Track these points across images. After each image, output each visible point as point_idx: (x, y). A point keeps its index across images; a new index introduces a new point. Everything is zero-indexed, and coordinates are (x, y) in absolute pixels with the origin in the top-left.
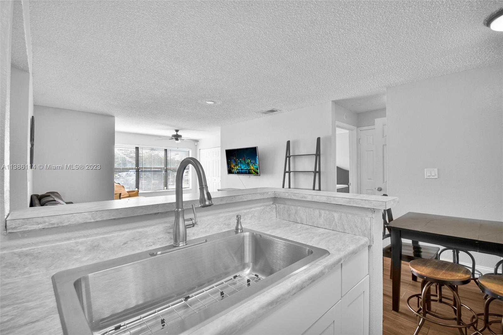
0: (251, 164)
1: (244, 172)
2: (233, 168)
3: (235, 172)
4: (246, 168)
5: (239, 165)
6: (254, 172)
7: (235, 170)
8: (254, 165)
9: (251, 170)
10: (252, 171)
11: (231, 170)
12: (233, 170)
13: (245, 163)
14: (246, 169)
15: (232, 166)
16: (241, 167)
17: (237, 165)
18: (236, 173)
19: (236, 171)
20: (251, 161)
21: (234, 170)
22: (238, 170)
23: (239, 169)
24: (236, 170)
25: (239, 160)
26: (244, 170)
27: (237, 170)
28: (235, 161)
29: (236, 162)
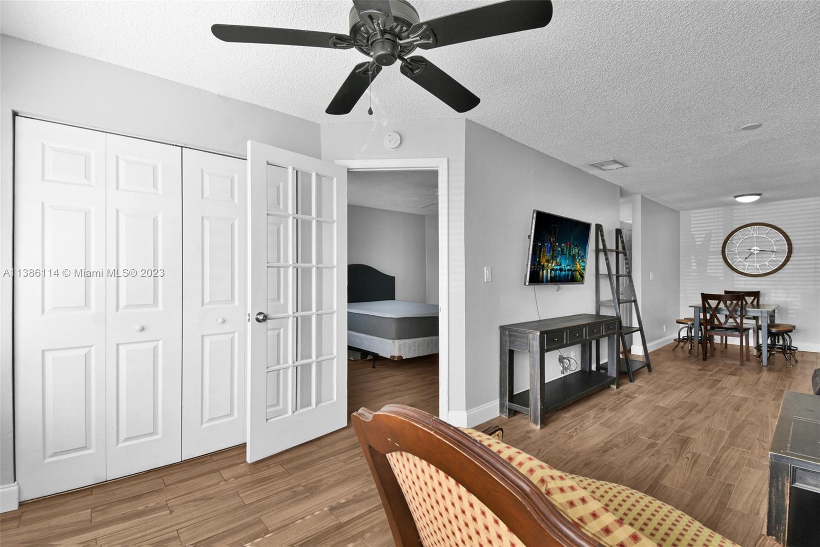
0: (578, 257)
1: (565, 276)
2: (543, 266)
3: (547, 277)
4: (568, 268)
5: (558, 260)
6: (579, 276)
7: (546, 274)
8: (582, 262)
9: (576, 271)
10: (578, 273)
11: (539, 271)
12: (543, 270)
13: (570, 255)
14: (568, 270)
15: (543, 262)
16: (560, 265)
17: (554, 258)
18: (547, 281)
19: (549, 275)
20: (579, 251)
21: (545, 272)
22: (553, 272)
23: (557, 270)
24: (549, 271)
25: (560, 245)
26: (565, 271)
27: (551, 272)
28: (553, 249)
29: (553, 251)
